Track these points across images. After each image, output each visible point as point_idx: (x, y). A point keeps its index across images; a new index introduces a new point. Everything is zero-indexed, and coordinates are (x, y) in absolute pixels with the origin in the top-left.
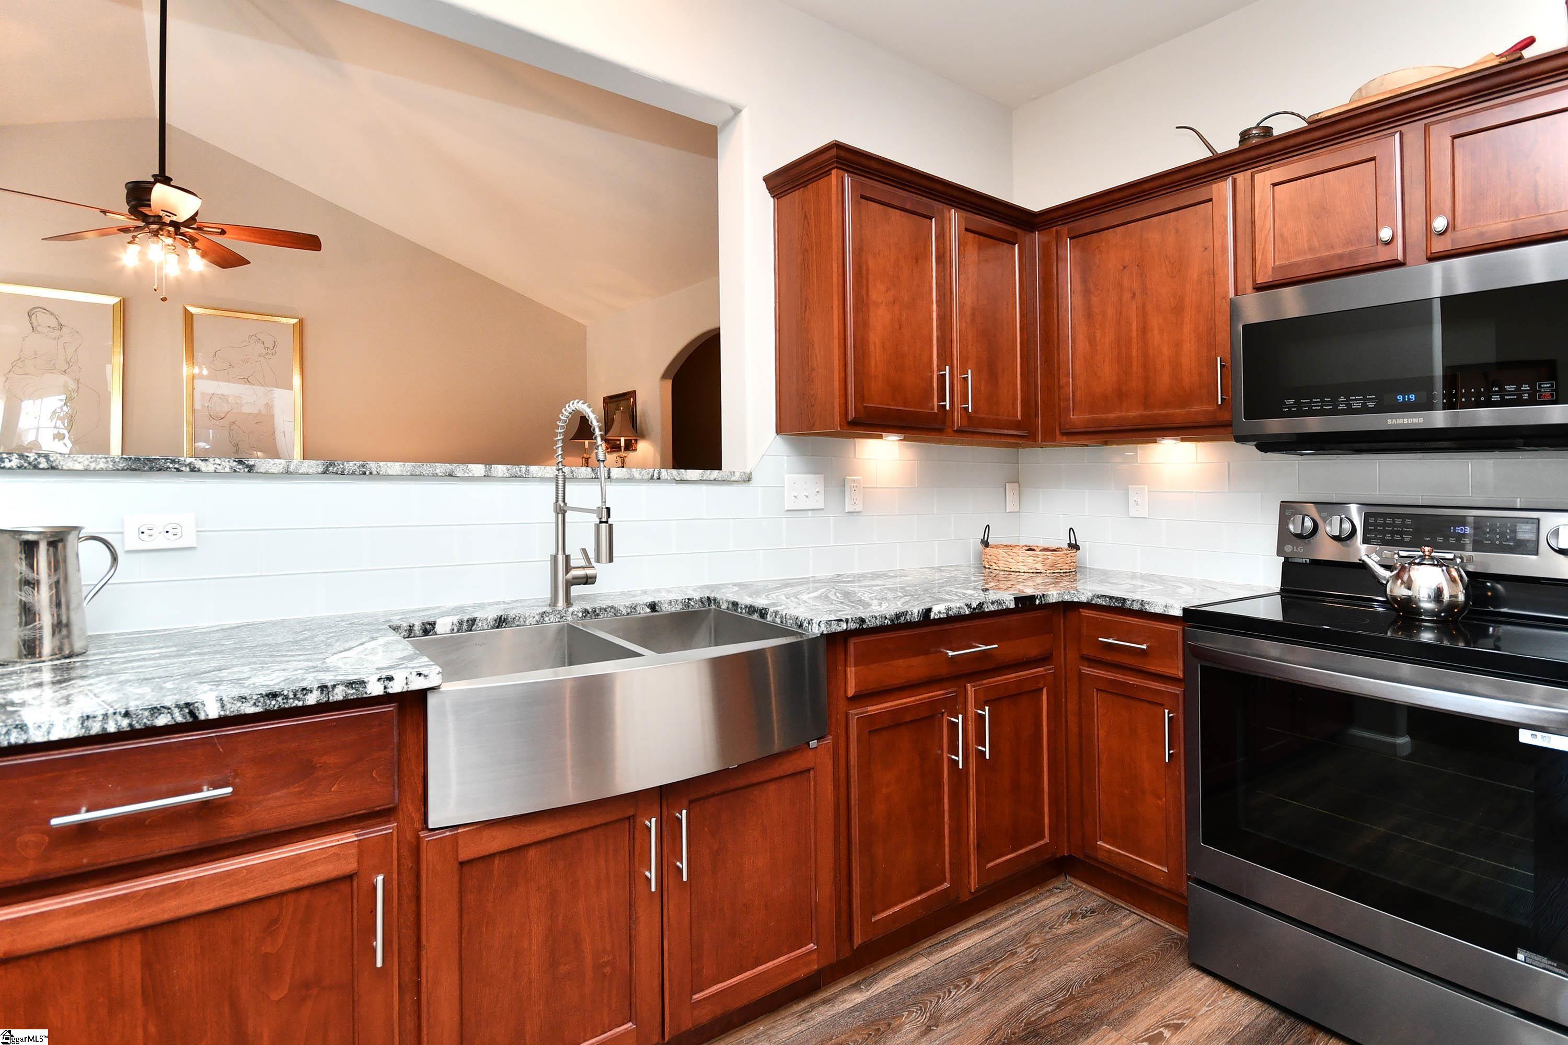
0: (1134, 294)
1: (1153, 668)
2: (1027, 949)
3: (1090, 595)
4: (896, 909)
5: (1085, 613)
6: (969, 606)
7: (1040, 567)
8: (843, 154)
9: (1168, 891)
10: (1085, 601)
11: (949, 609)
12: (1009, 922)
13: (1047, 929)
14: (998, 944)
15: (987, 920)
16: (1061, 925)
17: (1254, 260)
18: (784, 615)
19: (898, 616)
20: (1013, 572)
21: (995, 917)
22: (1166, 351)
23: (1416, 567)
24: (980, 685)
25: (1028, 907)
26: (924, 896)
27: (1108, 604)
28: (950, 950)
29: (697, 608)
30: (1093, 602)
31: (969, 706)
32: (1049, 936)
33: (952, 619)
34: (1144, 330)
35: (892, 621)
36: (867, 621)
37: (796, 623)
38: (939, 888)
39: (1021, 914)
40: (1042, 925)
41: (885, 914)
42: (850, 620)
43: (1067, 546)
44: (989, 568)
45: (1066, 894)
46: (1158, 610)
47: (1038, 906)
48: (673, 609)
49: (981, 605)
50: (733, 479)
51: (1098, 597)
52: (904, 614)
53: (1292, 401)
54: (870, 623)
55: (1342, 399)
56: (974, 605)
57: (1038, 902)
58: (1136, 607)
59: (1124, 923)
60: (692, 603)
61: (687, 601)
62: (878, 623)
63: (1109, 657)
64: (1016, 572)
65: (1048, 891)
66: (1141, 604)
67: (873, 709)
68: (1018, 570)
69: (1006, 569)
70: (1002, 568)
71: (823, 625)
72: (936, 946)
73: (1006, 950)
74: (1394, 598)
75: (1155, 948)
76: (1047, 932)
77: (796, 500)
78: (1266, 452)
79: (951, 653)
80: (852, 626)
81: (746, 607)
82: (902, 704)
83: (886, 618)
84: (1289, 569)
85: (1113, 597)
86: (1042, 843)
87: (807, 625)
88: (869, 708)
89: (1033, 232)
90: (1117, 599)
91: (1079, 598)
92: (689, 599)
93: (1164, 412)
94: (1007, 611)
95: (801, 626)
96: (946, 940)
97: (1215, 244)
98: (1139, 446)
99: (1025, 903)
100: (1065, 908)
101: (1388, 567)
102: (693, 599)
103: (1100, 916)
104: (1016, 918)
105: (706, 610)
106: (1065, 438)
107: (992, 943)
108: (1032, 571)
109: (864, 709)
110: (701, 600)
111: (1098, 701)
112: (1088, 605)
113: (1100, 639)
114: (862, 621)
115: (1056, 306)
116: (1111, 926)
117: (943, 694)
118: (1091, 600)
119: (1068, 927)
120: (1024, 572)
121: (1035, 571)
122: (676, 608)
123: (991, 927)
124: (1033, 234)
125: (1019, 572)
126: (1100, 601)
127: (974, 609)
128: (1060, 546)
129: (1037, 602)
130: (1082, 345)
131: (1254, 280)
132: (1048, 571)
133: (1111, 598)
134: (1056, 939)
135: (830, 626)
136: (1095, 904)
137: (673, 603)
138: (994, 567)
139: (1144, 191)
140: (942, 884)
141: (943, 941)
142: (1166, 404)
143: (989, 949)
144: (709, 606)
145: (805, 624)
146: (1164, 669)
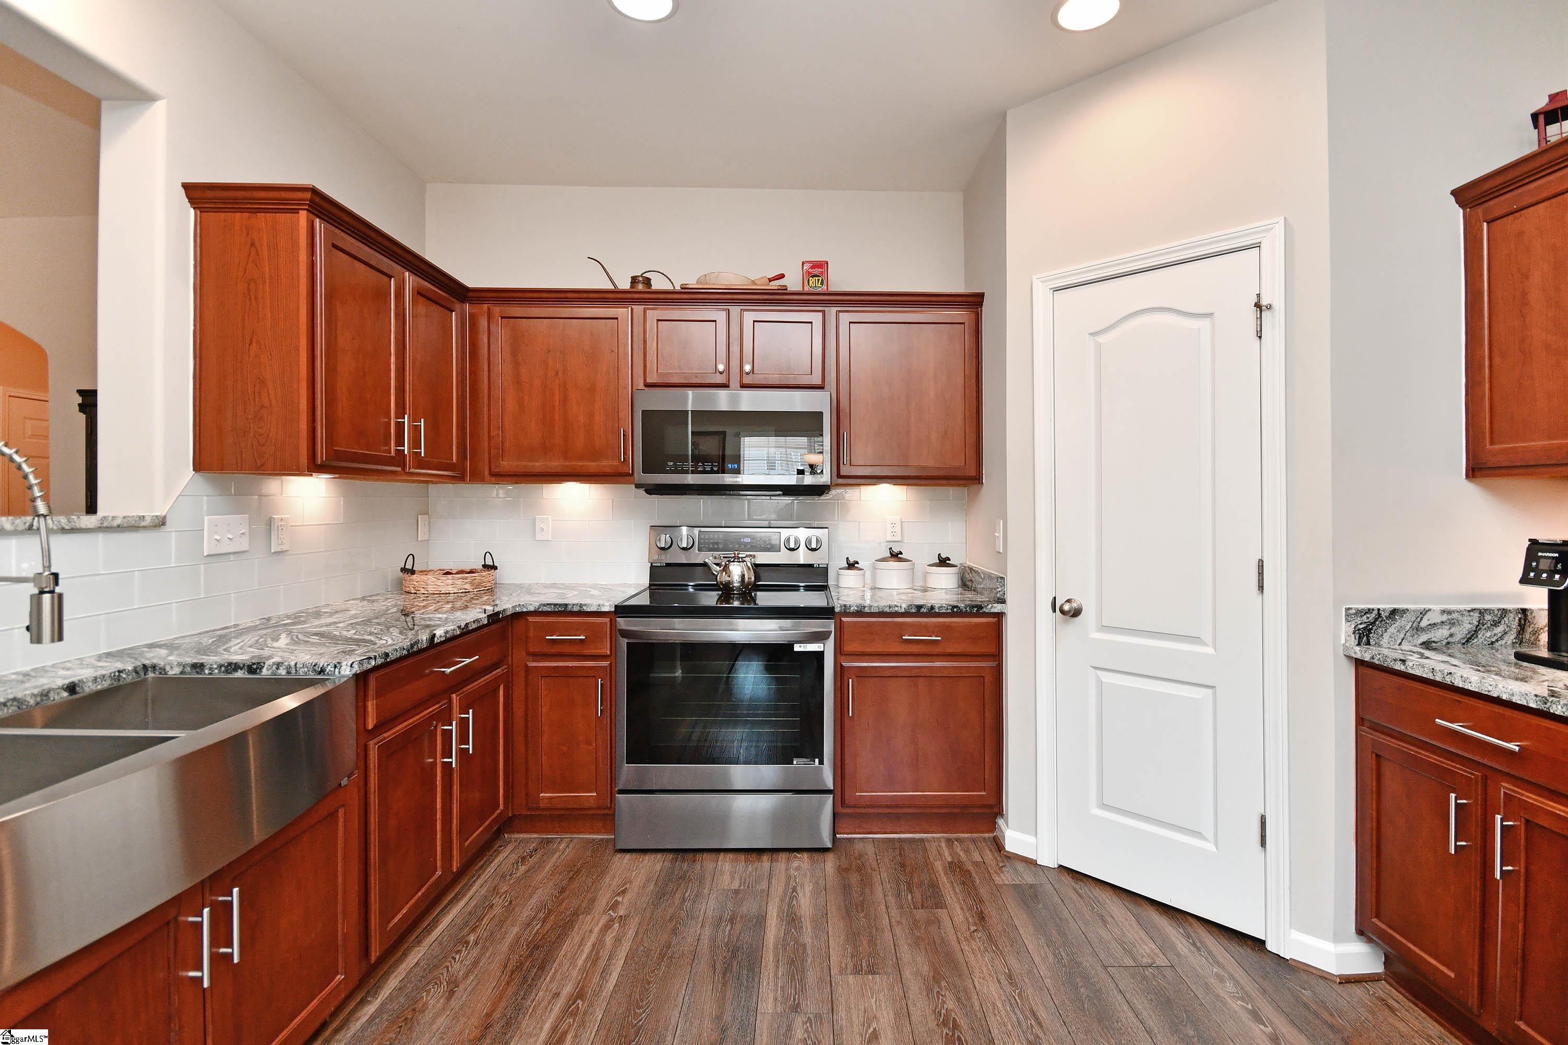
0: (557, 373)
1: (587, 652)
2: (501, 897)
3: (537, 604)
4: (404, 911)
5: (531, 619)
6: (459, 627)
7: (468, 587)
8: (317, 200)
9: (599, 808)
10: (533, 610)
11: (447, 632)
12: (476, 887)
13: (508, 877)
14: (475, 906)
15: (456, 894)
16: (517, 869)
17: (645, 366)
18: (293, 664)
19: (412, 646)
20: (443, 594)
21: (463, 888)
22: (582, 419)
23: (732, 563)
24: (462, 693)
25: (485, 870)
26: (423, 890)
27: (553, 610)
28: (437, 930)
29: (130, 679)
30: (540, 610)
31: (454, 711)
32: (512, 881)
33: (450, 639)
34: (565, 400)
35: (408, 651)
36: (390, 654)
37: (315, 670)
38: (434, 879)
39: (482, 877)
40: (503, 877)
41: (396, 920)
42: (378, 657)
43: (481, 567)
44: (415, 593)
45: (510, 848)
46: (593, 609)
47: (492, 865)
48: (99, 687)
49: (467, 625)
50: (143, 524)
51: (544, 605)
52: (417, 643)
53: (672, 463)
54: (392, 657)
55: (700, 464)
56: (463, 626)
57: (491, 862)
58: (576, 609)
59: (561, 848)
60: (124, 676)
61: (117, 674)
62: (398, 655)
63: (554, 650)
64: (446, 594)
65: (495, 851)
66: (580, 607)
67: (388, 735)
68: (448, 592)
69: (435, 592)
70: (431, 592)
71: (356, 666)
72: (422, 934)
73: (486, 905)
74: (721, 583)
75: (589, 853)
76: (510, 879)
77: (217, 543)
78: (650, 494)
79: (448, 670)
80: (380, 661)
81: (220, 666)
82: (410, 724)
83: (404, 649)
84: (655, 571)
85: (557, 604)
86: (498, 811)
87: (333, 669)
88: (385, 735)
89: (464, 303)
90: (560, 605)
91: (527, 608)
92: (119, 672)
93: (581, 464)
94: (484, 626)
95: (322, 671)
96: (428, 925)
97: (620, 350)
98: (544, 485)
99: (482, 867)
100: (514, 857)
101: (717, 564)
102: (125, 670)
103: (542, 850)
104: (480, 882)
105: (141, 681)
106: (493, 479)
107: (469, 908)
108: (461, 591)
109: (381, 737)
110: (136, 671)
111: (543, 684)
112: (536, 613)
113: (547, 637)
114: (387, 655)
115: (486, 368)
116: (553, 854)
117: (438, 708)
118: (538, 609)
119: (523, 869)
120: (454, 593)
121: (464, 591)
122: (103, 685)
123: (462, 897)
124: (464, 305)
125: (449, 593)
126: (546, 609)
127: (463, 629)
128: (475, 568)
129: (501, 616)
130: (511, 405)
131: (645, 380)
132: (475, 590)
133: (555, 605)
134: (519, 880)
135: (362, 665)
136: (534, 845)
137: (99, 680)
138: (423, 591)
139: (567, 298)
140: (435, 874)
141: (426, 927)
142: (581, 458)
143: (470, 913)
144: (145, 675)
145: (329, 669)
146: (596, 651)
